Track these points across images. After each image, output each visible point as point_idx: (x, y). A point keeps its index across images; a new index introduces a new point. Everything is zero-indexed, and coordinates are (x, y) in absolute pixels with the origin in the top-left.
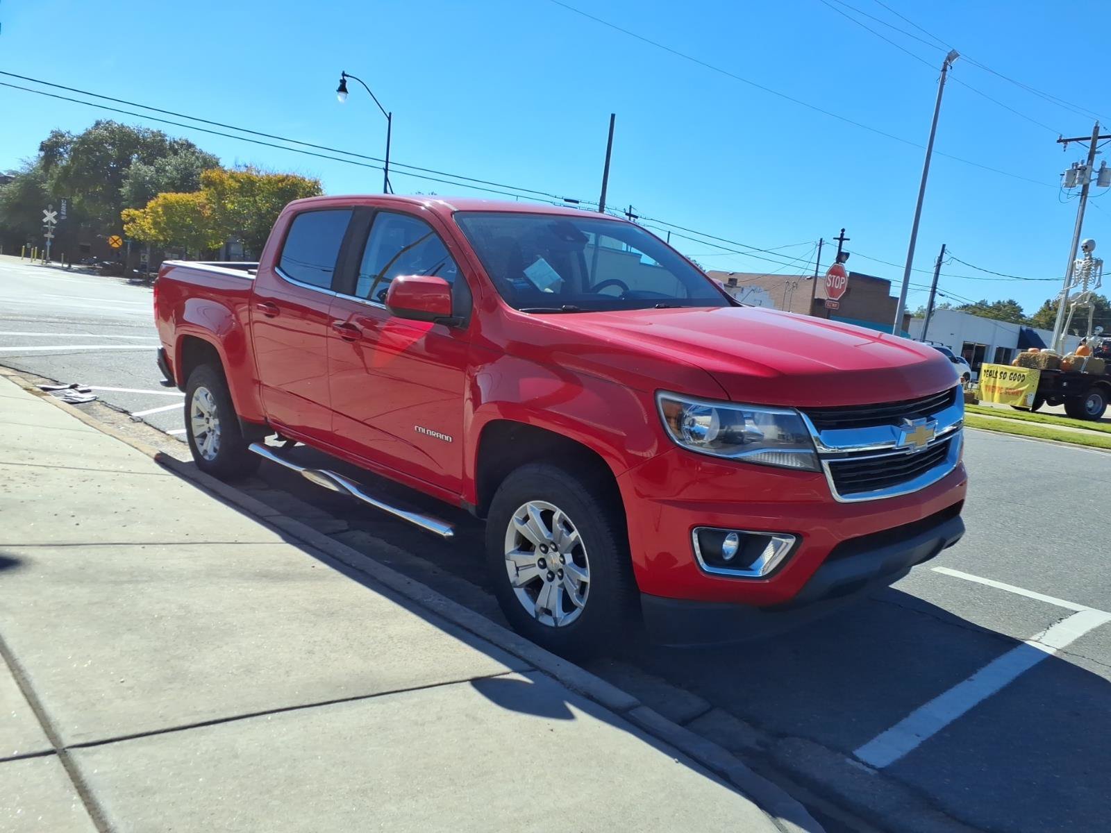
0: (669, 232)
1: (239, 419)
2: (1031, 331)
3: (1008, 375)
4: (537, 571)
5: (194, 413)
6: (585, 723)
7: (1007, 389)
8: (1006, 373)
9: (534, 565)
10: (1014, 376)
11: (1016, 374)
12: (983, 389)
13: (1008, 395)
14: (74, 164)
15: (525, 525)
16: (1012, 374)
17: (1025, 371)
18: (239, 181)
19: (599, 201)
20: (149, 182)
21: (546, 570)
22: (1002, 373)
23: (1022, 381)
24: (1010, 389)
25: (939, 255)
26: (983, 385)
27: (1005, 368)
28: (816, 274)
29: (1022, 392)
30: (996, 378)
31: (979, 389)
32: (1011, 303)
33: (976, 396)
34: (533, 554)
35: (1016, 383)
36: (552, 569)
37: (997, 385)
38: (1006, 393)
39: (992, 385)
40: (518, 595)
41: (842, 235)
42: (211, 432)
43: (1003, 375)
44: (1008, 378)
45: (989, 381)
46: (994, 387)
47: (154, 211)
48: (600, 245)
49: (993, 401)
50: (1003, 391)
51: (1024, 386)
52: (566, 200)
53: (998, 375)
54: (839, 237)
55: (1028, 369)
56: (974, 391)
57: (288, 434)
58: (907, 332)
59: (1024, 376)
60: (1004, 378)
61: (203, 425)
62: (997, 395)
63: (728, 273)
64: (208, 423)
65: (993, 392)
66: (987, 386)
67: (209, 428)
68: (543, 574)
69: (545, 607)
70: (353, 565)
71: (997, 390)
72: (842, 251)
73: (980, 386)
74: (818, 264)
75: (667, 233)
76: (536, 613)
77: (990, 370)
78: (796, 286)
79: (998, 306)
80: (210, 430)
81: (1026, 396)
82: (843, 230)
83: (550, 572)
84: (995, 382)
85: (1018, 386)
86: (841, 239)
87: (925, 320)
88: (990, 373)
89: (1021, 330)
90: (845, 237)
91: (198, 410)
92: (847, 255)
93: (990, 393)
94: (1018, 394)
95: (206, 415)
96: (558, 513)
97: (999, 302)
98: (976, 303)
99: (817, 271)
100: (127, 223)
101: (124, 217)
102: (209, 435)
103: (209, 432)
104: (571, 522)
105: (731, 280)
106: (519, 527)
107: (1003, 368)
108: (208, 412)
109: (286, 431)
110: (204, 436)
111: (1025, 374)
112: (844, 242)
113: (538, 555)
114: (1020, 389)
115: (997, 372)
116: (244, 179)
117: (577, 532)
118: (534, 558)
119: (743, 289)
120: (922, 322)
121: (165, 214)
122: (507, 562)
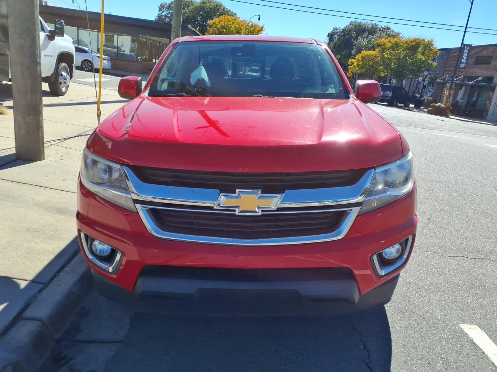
14: (338, 41)
18: (392, 43)
20: (363, 47)
47: (358, 60)
100: (350, 66)
101: (349, 63)
116: (394, 42)
121: (362, 61)
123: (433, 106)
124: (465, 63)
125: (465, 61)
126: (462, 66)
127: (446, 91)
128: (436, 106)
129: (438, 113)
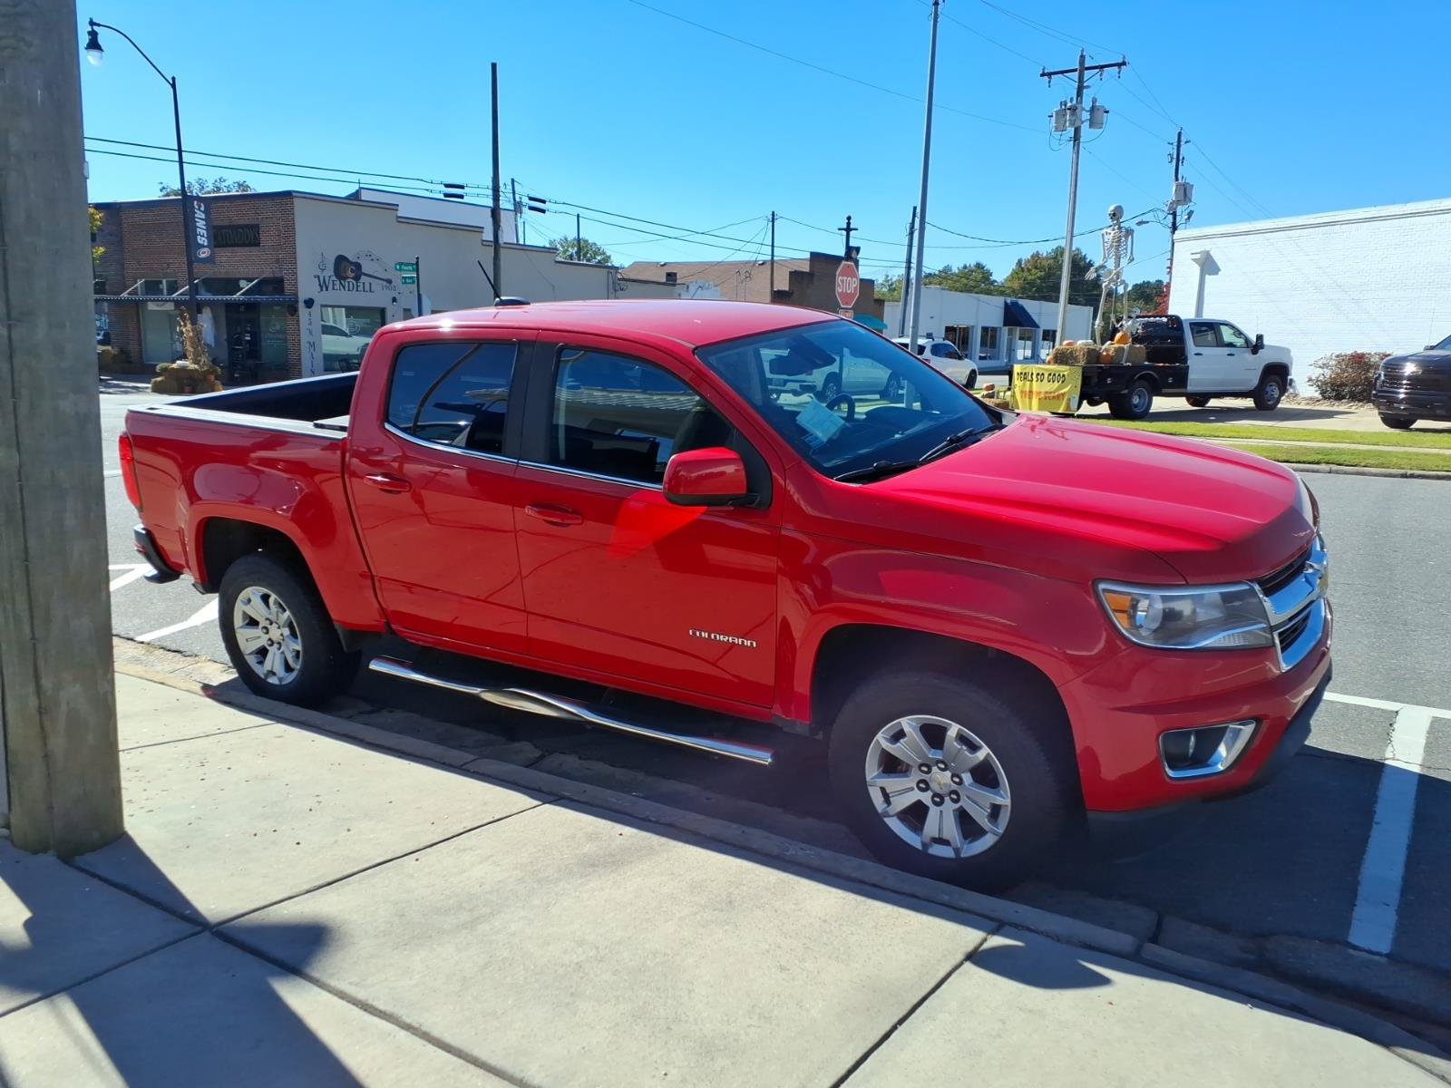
0: (578, 216)
1: (337, 626)
2: (1017, 303)
3: (1046, 376)
4: (916, 796)
5: (238, 621)
6: (1127, 988)
7: (1046, 393)
8: (1043, 374)
9: (913, 789)
10: (1053, 377)
11: (1054, 375)
12: (1018, 396)
13: (1047, 399)
15: (898, 744)
16: (1050, 374)
17: (1064, 369)
19: (491, 184)
21: (929, 794)
22: (1038, 374)
23: (1063, 382)
24: (1050, 393)
25: (910, 221)
26: (1017, 390)
27: (1043, 369)
28: (772, 258)
29: (1063, 395)
30: (1032, 381)
31: (1013, 396)
32: (979, 266)
33: (1010, 404)
34: (907, 776)
35: (1056, 385)
36: (938, 790)
37: (1034, 389)
38: (1046, 398)
39: (1028, 390)
40: (890, 825)
41: (849, 224)
42: (276, 646)
43: (1040, 376)
44: (1046, 380)
45: (1024, 384)
46: (1031, 392)
48: (501, 242)
49: (1031, 409)
50: (1042, 396)
51: (1065, 387)
52: (447, 186)
53: (1034, 377)
54: (845, 226)
55: (1068, 367)
56: (1008, 399)
57: (420, 640)
58: (882, 321)
59: (1064, 376)
60: (1042, 381)
61: (259, 637)
62: (1035, 402)
63: (658, 263)
64: (267, 633)
65: (1030, 398)
66: (1022, 392)
67: (270, 639)
68: (926, 798)
69: (937, 836)
70: (653, 819)
71: (1034, 396)
72: (851, 244)
73: (1014, 392)
74: (773, 246)
75: (576, 218)
76: (924, 845)
77: (1024, 372)
78: (749, 276)
79: (966, 272)
80: (272, 642)
81: (1069, 400)
82: (849, 218)
83: (935, 795)
84: (1031, 386)
85: (1058, 389)
86: (848, 230)
87: (901, 304)
88: (1024, 376)
89: (1006, 303)
90: (852, 226)
91: (245, 615)
92: (858, 249)
93: (1027, 400)
94: (1059, 397)
95: (263, 623)
96: (954, 729)
97: (965, 267)
98: (939, 271)
99: (773, 255)
102: (272, 650)
103: (272, 645)
104: (978, 739)
105: (669, 275)
106: (886, 745)
107: (1039, 368)
108: (267, 619)
109: (417, 637)
110: (262, 652)
111: (1065, 373)
112: (852, 233)
113: (915, 776)
114: (1063, 391)
115: (1032, 374)
117: (987, 748)
118: (910, 781)
119: (688, 287)
120: (897, 306)
122: (869, 788)
123: (165, 370)
124: (206, 247)
125: (206, 241)
126: (203, 256)
127: (185, 326)
128: (173, 369)
129: (187, 389)
